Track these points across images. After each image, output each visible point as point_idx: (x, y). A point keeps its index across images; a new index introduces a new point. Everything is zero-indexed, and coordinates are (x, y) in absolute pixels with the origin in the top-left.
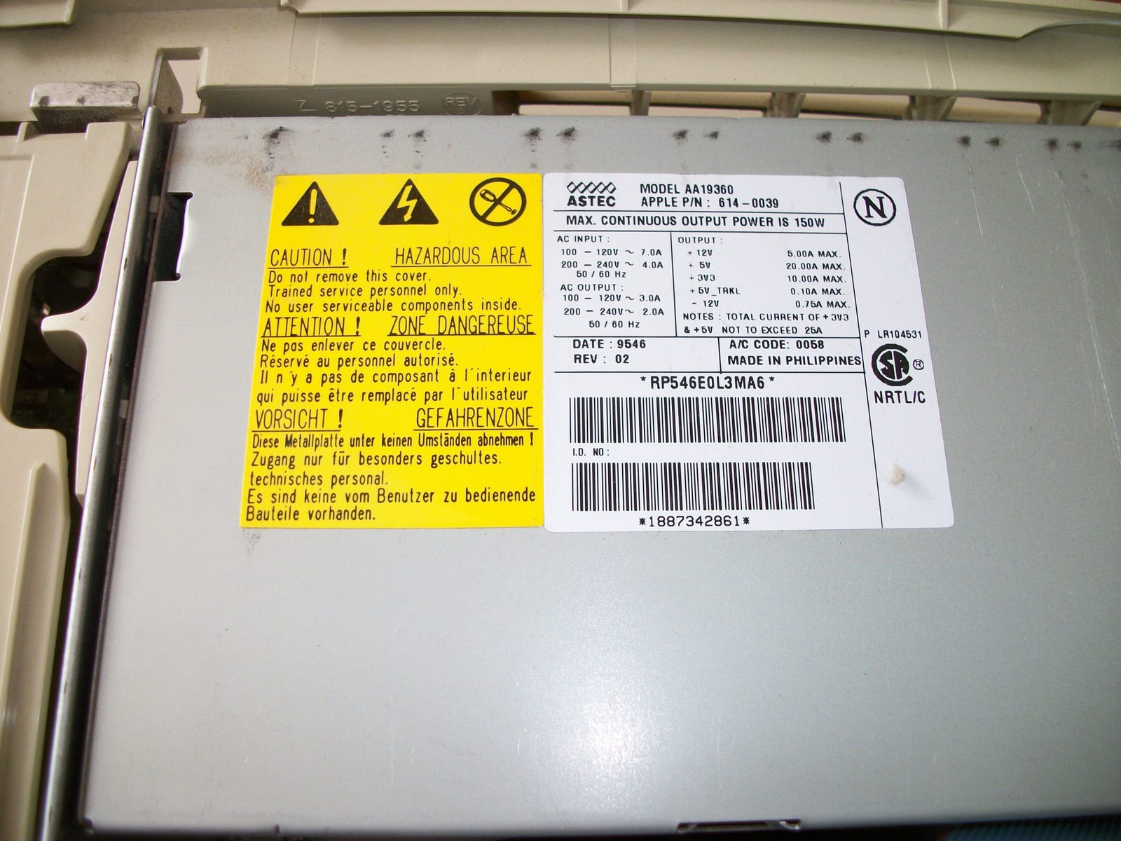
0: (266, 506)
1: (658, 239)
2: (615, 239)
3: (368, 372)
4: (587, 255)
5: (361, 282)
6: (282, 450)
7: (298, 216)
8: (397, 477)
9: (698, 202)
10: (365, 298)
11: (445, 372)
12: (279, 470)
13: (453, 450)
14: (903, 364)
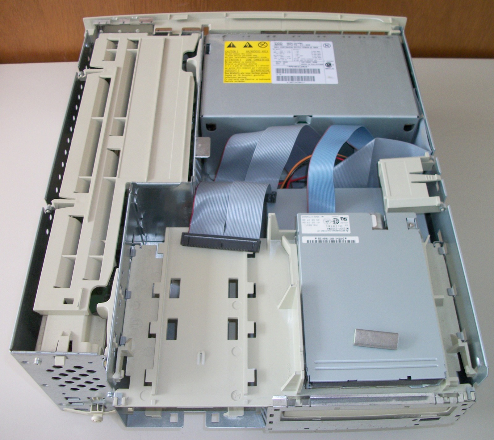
0: (228, 80)
1: (290, 49)
2: (282, 49)
3: (243, 65)
4: (278, 51)
5: (241, 54)
6: (229, 74)
7: (229, 46)
8: (248, 77)
9: (296, 45)
10: (242, 56)
11: (255, 65)
12: (229, 76)
13: (257, 74)
14: (330, 65)
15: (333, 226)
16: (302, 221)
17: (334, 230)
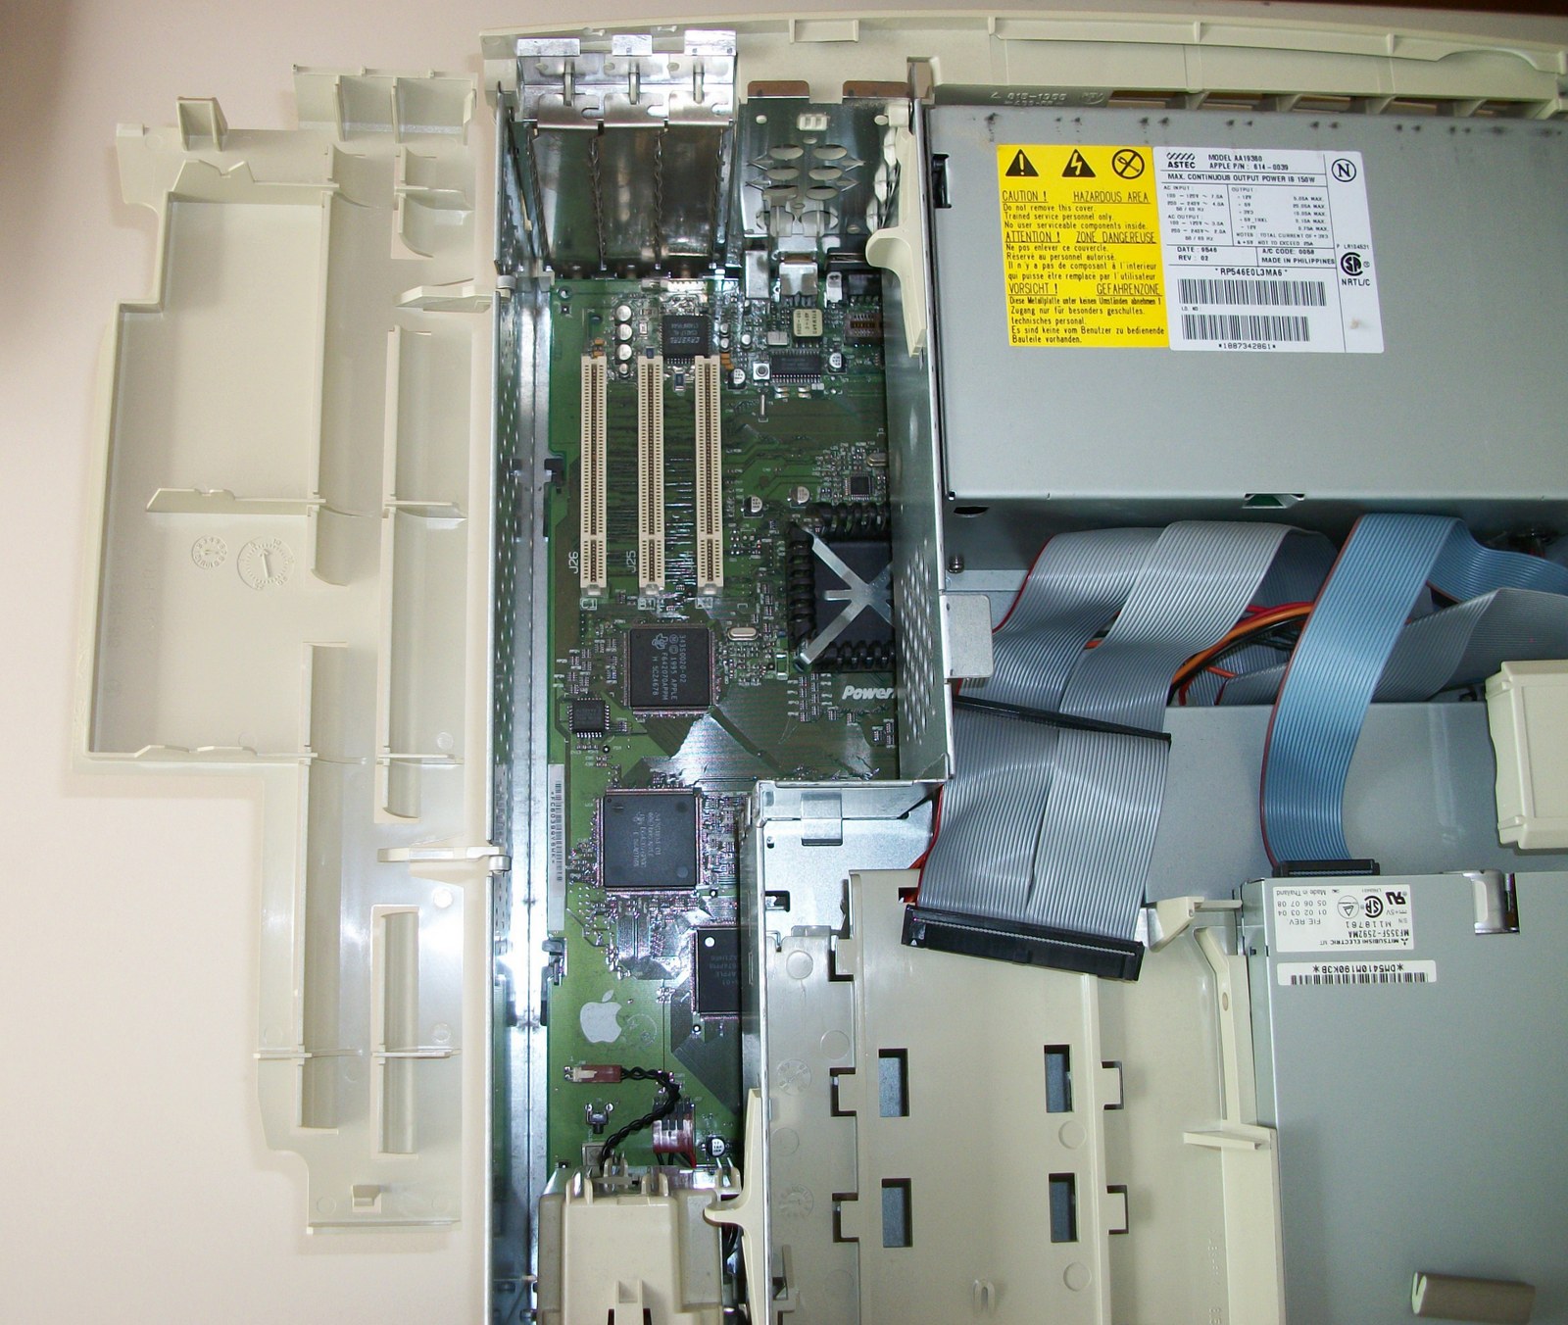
0: (1022, 335)
1: (1220, 189)
2: (1195, 189)
3: (1067, 263)
4: (1182, 197)
5: (1057, 211)
6: (1026, 305)
7: (1014, 171)
8: (1091, 321)
9: (1242, 166)
10: (1060, 221)
11: (1109, 264)
12: (1027, 316)
13: (1119, 306)
14: (1358, 263)
15: (1364, 925)
16: (1277, 909)
17: (1367, 938)
